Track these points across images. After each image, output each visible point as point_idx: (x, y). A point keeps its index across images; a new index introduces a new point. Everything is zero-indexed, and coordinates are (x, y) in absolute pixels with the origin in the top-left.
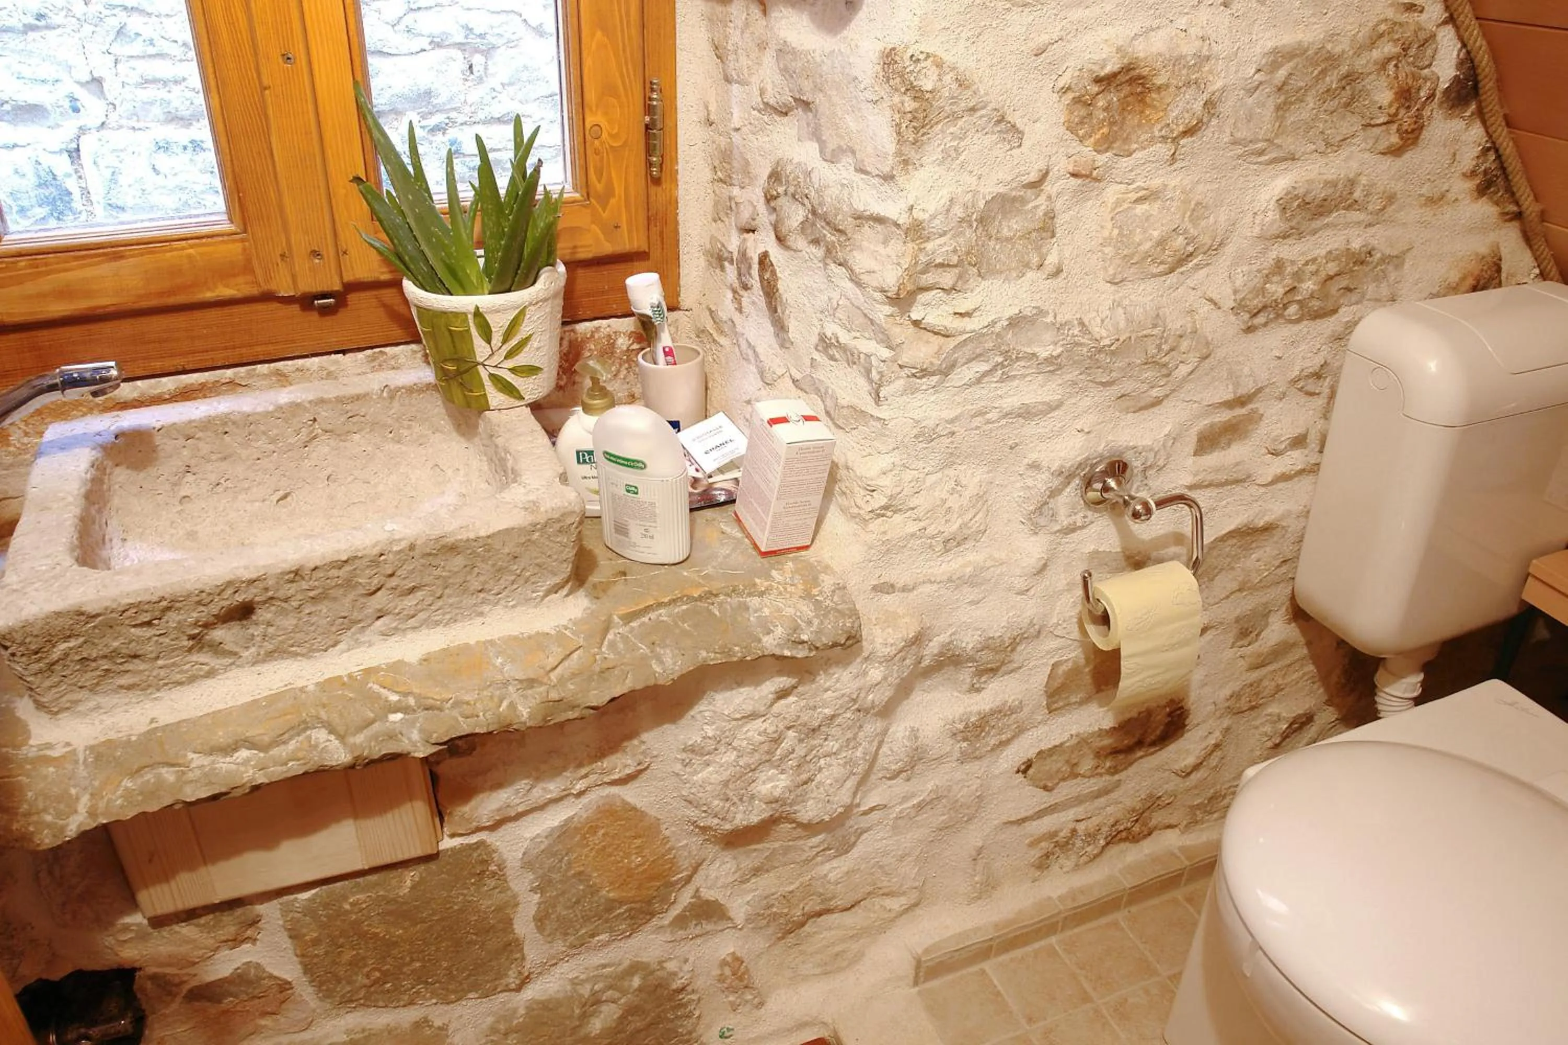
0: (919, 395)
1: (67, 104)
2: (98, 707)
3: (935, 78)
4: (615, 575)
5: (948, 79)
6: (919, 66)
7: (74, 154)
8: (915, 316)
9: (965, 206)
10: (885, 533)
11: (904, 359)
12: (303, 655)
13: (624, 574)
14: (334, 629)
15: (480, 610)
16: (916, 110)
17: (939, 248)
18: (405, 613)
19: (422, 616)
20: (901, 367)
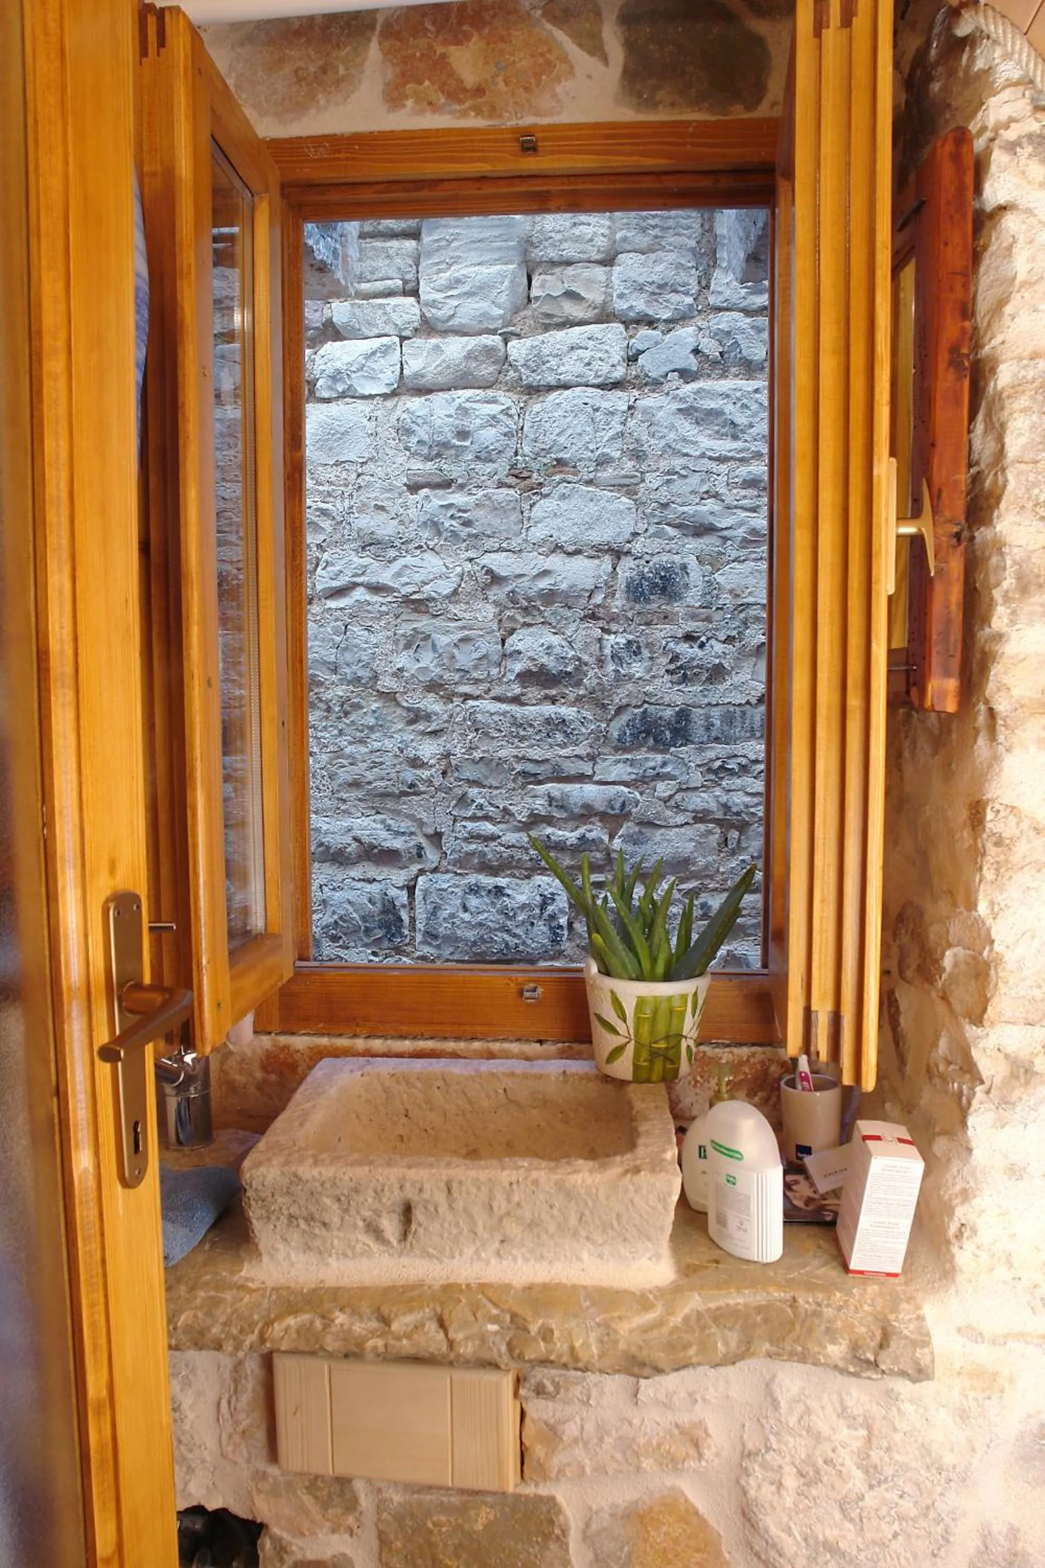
0: (1008, 1130)
1: (414, 851)
4: (709, 1261)
5: (1025, 826)
6: (999, 816)
7: (411, 889)
13: (717, 1262)
16: (997, 855)
17: (1022, 983)
20: (990, 1099)
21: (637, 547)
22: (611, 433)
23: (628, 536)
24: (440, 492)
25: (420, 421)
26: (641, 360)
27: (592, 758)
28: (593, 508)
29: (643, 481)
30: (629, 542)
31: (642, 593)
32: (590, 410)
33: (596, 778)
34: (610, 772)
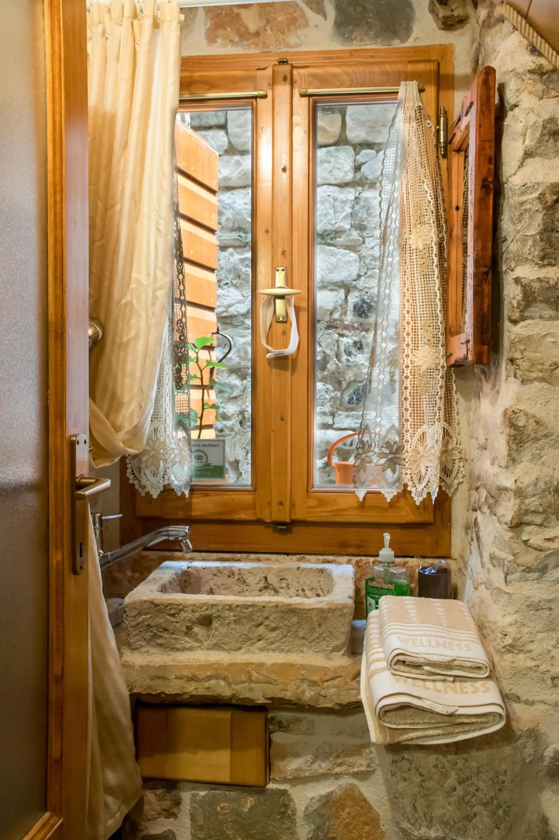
0: (529, 583)
2: (148, 652)
3: (525, 420)
5: (531, 421)
6: (517, 415)
8: (524, 538)
9: (546, 483)
10: (513, 662)
11: (519, 561)
12: (227, 650)
14: (240, 640)
15: (302, 648)
16: (516, 435)
17: (533, 503)
18: (270, 640)
19: (277, 644)
20: (518, 565)
21: (361, 284)
22: (344, 214)
23: (355, 277)
24: (239, 250)
25: (228, 207)
26: (363, 168)
27: (333, 415)
28: (333, 260)
29: (364, 243)
30: (355, 280)
31: (363, 312)
32: (332, 200)
33: (335, 426)
34: (343, 423)
